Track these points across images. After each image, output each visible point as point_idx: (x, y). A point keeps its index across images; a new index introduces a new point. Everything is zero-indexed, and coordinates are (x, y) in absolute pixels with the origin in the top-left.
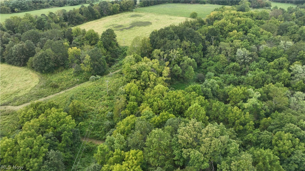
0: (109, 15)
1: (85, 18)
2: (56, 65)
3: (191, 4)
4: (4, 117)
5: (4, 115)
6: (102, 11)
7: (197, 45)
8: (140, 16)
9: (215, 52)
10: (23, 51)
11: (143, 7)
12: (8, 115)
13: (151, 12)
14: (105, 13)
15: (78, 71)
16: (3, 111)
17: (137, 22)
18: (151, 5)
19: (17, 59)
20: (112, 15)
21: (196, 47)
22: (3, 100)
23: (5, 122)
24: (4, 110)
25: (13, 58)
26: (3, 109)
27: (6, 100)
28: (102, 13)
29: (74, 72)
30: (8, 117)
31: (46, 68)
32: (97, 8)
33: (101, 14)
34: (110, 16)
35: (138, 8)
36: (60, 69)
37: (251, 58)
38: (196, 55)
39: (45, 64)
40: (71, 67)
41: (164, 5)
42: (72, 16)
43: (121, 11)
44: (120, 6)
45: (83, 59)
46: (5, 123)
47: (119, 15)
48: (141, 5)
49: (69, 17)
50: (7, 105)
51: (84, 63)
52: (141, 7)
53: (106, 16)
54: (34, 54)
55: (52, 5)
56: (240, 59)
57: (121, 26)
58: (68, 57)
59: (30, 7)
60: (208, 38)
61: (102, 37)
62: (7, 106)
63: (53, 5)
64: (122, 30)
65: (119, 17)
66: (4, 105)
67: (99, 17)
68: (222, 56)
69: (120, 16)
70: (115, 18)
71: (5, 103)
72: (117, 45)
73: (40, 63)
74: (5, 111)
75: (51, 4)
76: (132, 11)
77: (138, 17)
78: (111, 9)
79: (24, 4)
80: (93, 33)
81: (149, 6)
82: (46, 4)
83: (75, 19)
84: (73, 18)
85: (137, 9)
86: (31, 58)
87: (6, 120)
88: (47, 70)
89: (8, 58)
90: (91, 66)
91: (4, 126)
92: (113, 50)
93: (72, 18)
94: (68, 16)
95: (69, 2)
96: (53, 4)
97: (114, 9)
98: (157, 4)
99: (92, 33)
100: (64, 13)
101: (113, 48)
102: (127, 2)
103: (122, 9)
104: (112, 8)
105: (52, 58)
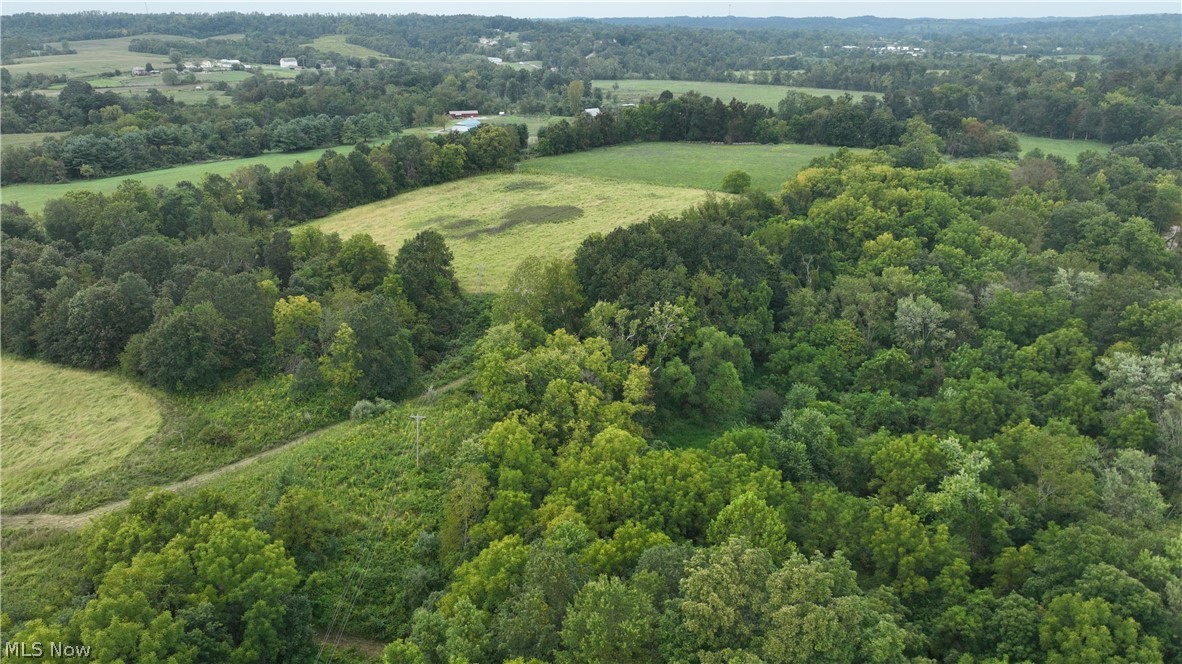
0: (427, 184)
1: (337, 194)
2: (227, 361)
3: (726, 143)
4: (24, 554)
5: (26, 549)
6: (402, 171)
7: (750, 285)
8: (542, 187)
9: (817, 312)
10: (105, 312)
11: (550, 155)
12: (41, 546)
13: (581, 172)
14: (412, 177)
15: (310, 385)
16: (21, 534)
17: (530, 208)
18: (581, 148)
19: (85, 341)
20: (438, 183)
21: (746, 292)
22: (23, 493)
23: (29, 576)
24: (27, 528)
25: (69, 339)
26: (22, 526)
27: (34, 494)
28: (402, 176)
29: (295, 388)
30: (37, 555)
31: (190, 373)
32: (384, 160)
33: (396, 179)
34: (431, 189)
35: (533, 161)
36: (241, 378)
37: (951, 334)
38: (748, 322)
39: (189, 359)
40: (283, 370)
41: (628, 148)
42: (290, 190)
43: (470, 168)
44: (467, 154)
45: (329, 340)
46: (25, 579)
47: (461, 183)
48: (545, 150)
49: (279, 193)
50: (38, 513)
51: (329, 354)
52: (543, 156)
53: (414, 187)
54: (144, 324)
55: (216, 153)
56: (913, 337)
57: (469, 223)
58: (274, 334)
59: (138, 157)
60: (791, 262)
61: (400, 261)
62: (38, 516)
63: (219, 151)
64: (472, 236)
65: (460, 193)
66: (25, 510)
67: (389, 190)
68: (844, 327)
69: (465, 186)
70: (449, 195)
71: (30, 503)
72: (455, 288)
73: (171, 355)
74: (31, 532)
75: (212, 149)
76: (511, 170)
77: (531, 192)
78: (434, 163)
79: (115, 149)
80: (368, 248)
81: (571, 152)
82: (194, 147)
83: (300, 199)
84: (293, 195)
85: (527, 162)
86: (135, 338)
87: (31, 567)
88: (195, 380)
89: (50, 340)
90: (357, 365)
91: (22, 588)
92: (441, 308)
93: (288, 195)
94: (274, 190)
95: (280, 141)
96: (222, 148)
97: (443, 162)
98: (601, 145)
99: (362, 248)
100: (261, 179)
101: (439, 300)
102: (492, 139)
103: (474, 162)
104: (436, 157)
105: (215, 335)
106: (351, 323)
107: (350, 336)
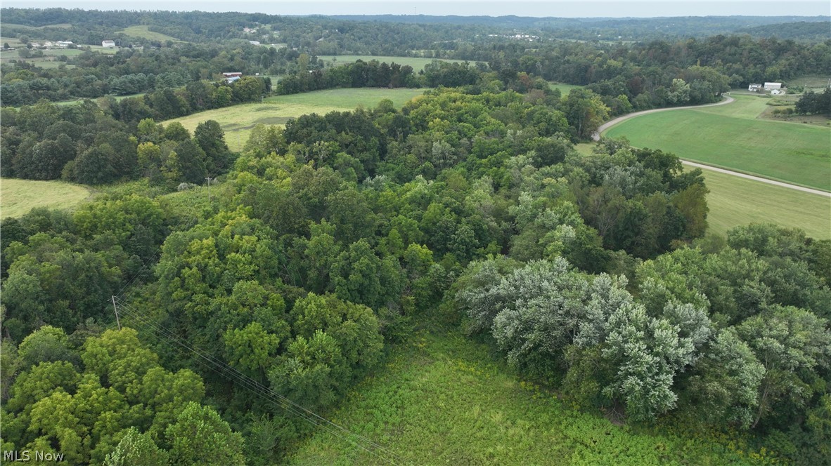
0: (209, 108)
1: (157, 112)
2: (115, 171)
3: (389, 88)
6: (195, 101)
7: (367, 140)
8: (276, 109)
9: (399, 151)
10: (52, 152)
11: (284, 94)
13: (300, 102)
14: (200, 104)
15: (158, 178)
17: (269, 118)
18: (303, 91)
19: (42, 166)
20: (216, 108)
21: (364, 143)
25: (34, 166)
28: (194, 103)
29: (150, 181)
31: (100, 174)
32: (184, 94)
33: (191, 105)
34: (212, 111)
35: (273, 97)
36: (124, 179)
37: (455, 157)
38: (366, 155)
39: (99, 168)
40: (143, 176)
41: (332, 91)
42: (130, 109)
43: (235, 100)
44: (233, 92)
45: (165, 160)
47: (229, 108)
48: (281, 91)
49: (124, 111)
51: (166, 167)
52: (280, 95)
53: (202, 110)
54: (73, 157)
55: (74, 95)
56: (439, 159)
57: (234, 125)
58: (138, 159)
59: (25, 97)
60: (393, 133)
61: (197, 133)
63: (77, 94)
64: (236, 130)
65: (230, 112)
67: (187, 111)
68: (411, 158)
69: (232, 109)
70: (222, 113)
72: (226, 148)
73: (90, 166)
75: (72, 93)
76: (260, 101)
77: (271, 111)
78: (214, 96)
79: (11, 92)
80: (180, 128)
81: (297, 93)
82: (60, 91)
83: (137, 114)
84: (132, 112)
85: (270, 98)
86: (69, 162)
88: (102, 178)
89: (22, 168)
90: (179, 170)
92: (219, 156)
93: (130, 112)
94: (121, 109)
95: (115, 89)
96: (78, 92)
97: (219, 96)
98: (315, 89)
99: (177, 128)
100: (111, 105)
101: (218, 152)
102: (247, 84)
103: (237, 97)
104: (214, 93)
105: (110, 158)
106: (176, 151)
107: (176, 156)
